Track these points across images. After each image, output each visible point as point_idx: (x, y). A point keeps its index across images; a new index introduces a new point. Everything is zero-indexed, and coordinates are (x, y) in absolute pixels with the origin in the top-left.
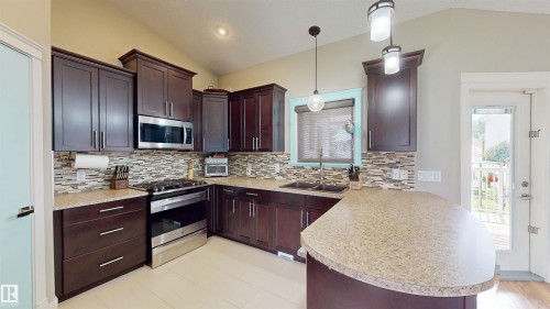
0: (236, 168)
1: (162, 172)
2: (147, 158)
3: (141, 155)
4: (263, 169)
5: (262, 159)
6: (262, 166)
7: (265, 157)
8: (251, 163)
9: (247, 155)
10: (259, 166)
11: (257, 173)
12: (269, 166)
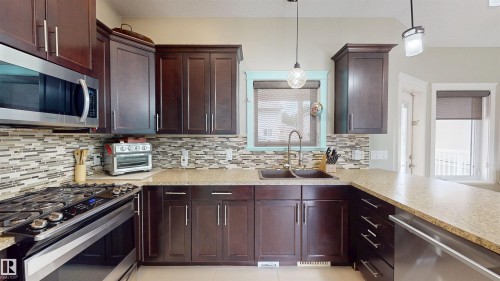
4: (207, 157)
5: (205, 143)
6: (206, 153)
7: (210, 141)
8: (187, 149)
9: (181, 139)
10: (201, 152)
11: (197, 162)
12: (216, 152)
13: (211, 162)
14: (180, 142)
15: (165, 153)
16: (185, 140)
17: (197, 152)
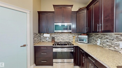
0: (92, 40)
1: (65, 39)
2: (61, 35)
3: (60, 34)
4: (108, 43)
5: (107, 36)
6: (107, 41)
7: (110, 36)
8: (100, 38)
9: (98, 35)
10: (105, 41)
11: (103, 44)
12: (112, 42)
13: (110, 46)
14: (98, 36)
15: (94, 39)
16: (99, 35)
17: (104, 40)
